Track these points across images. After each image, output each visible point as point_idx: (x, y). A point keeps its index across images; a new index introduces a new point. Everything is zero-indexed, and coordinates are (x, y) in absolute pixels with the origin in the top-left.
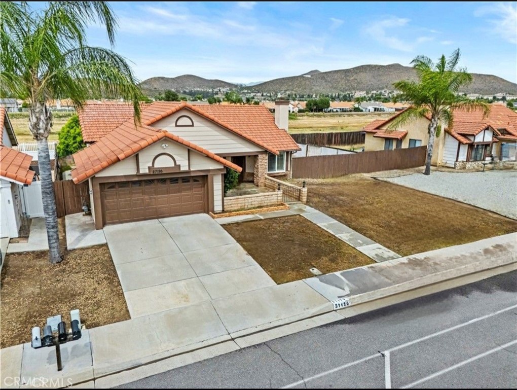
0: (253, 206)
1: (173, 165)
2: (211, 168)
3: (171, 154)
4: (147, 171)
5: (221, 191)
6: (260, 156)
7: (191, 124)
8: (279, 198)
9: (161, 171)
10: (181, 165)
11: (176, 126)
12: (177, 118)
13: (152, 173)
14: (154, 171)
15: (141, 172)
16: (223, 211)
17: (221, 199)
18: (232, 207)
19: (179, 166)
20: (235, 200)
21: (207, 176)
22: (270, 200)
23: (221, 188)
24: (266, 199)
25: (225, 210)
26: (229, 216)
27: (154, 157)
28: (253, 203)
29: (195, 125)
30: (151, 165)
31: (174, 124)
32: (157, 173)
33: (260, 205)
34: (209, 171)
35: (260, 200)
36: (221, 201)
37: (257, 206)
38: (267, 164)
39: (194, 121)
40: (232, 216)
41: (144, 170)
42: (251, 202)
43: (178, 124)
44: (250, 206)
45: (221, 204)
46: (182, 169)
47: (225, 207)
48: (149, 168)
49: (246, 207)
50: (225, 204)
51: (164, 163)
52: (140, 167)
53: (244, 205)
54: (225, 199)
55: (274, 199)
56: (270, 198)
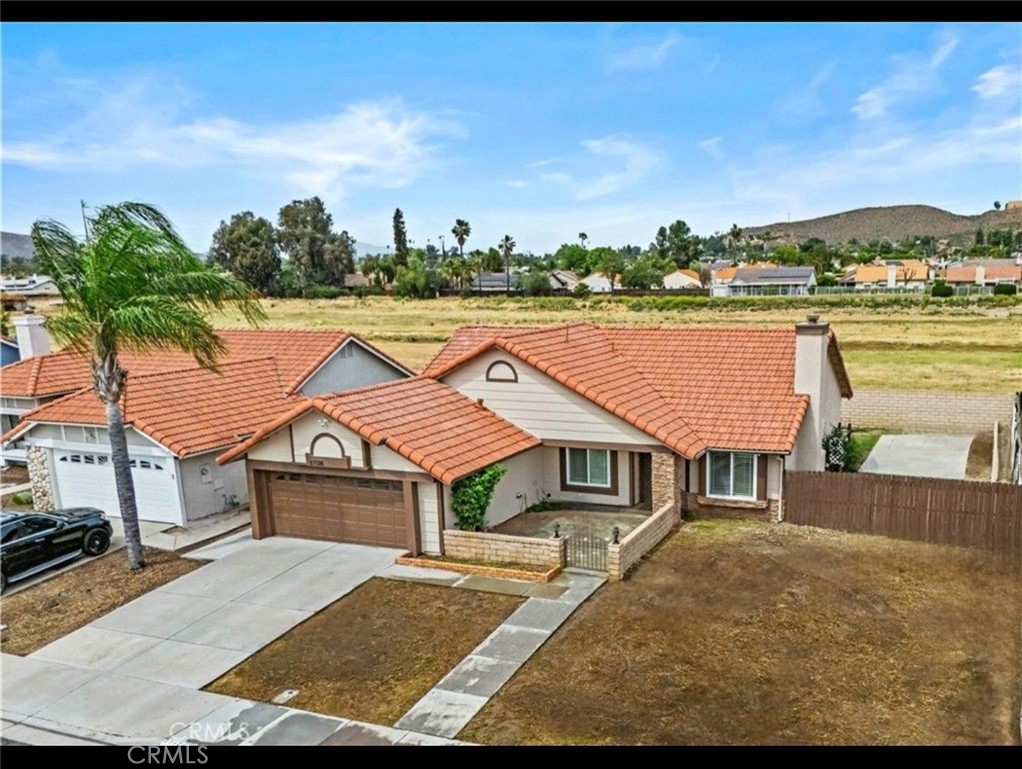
0: (500, 559)
1: (340, 456)
2: (407, 469)
3: (337, 436)
4: (303, 460)
5: (437, 515)
6: (656, 457)
7: (513, 377)
8: (553, 555)
9: (321, 463)
10: (352, 458)
11: (488, 380)
12: (489, 365)
13: (309, 464)
14: (313, 462)
15: (297, 460)
16: (443, 556)
17: (437, 530)
18: (459, 551)
20: (463, 539)
21: (401, 482)
22: (535, 554)
23: (435, 511)
24: (527, 550)
25: (447, 553)
26: (423, 567)
27: (313, 438)
28: (499, 553)
29: (519, 380)
30: (309, 452)
31: (484, 377)
32: (316, 465)
33: (514, 560)
34: (403, 474)
35: (514, 549)
36: (437, 536)
37: (508, 560)
39: (517, 371)
40: (428, 567)
41: (300, 457)
42: (497, 550)
43: (491, 377)
44: (494, 558)
45: (438, 541)
46: (354, 464)
47: (446, 548)
48: (307, 454)
49: (486, 557)
50: (445, 542)
51: (327, 450)
52: (295, 453)
53: (481, 552)
54: (445, 532)
55: (543, 554)
56: (536, 551)
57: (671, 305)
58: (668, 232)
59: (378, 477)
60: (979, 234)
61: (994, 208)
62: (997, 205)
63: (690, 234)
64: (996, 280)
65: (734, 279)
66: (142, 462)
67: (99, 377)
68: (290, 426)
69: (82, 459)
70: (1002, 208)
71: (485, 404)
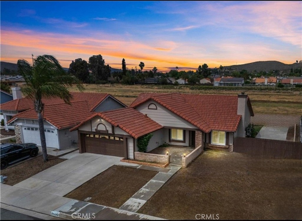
0: (151, 161)
1: (105, 130)
2: (125, 134)
3: (104, 124)
5: (133, 147)
6: (197, 132)
7: (156, 108)
8: (166, 160)
9: (100, 132)
11: (149, 109)
12: (149, 104)
13: (96, 132)
15: (93, 131)
17: (133, 152)
18: (139, 158)
19: (108, 131)
20: (140, 155)
24: (159, 158)
25: (135, 159)
27: (97, 124)
29: (158, 109)
31: (147, 107)
33: (155, 161)
34: (123, 135)
35: (155, 158)
37: (153, 161)
39: (157, 106)
42: (150, 158)
44: (149, 160)
45: (133, 155)
47: (135, 157)
48: (96, 129)
49: (147, 160)
50: (135, 155)
52: (92, 129)
53: (145, 158)
54: (135, 152)
55: (163, 159)
56: (161, 159)
57: (202, 88)
58: (202, 67)
60: (292, 70)
61: (296, 62)
62: (297, 61)
63: (208, 68)
64: (296, 83)
65: (220, 81)
66: (48, 130)
67: (36, 105)
68: (91, 121)
69: (30, 129)
70: (299, 62)
71: (147, 116)
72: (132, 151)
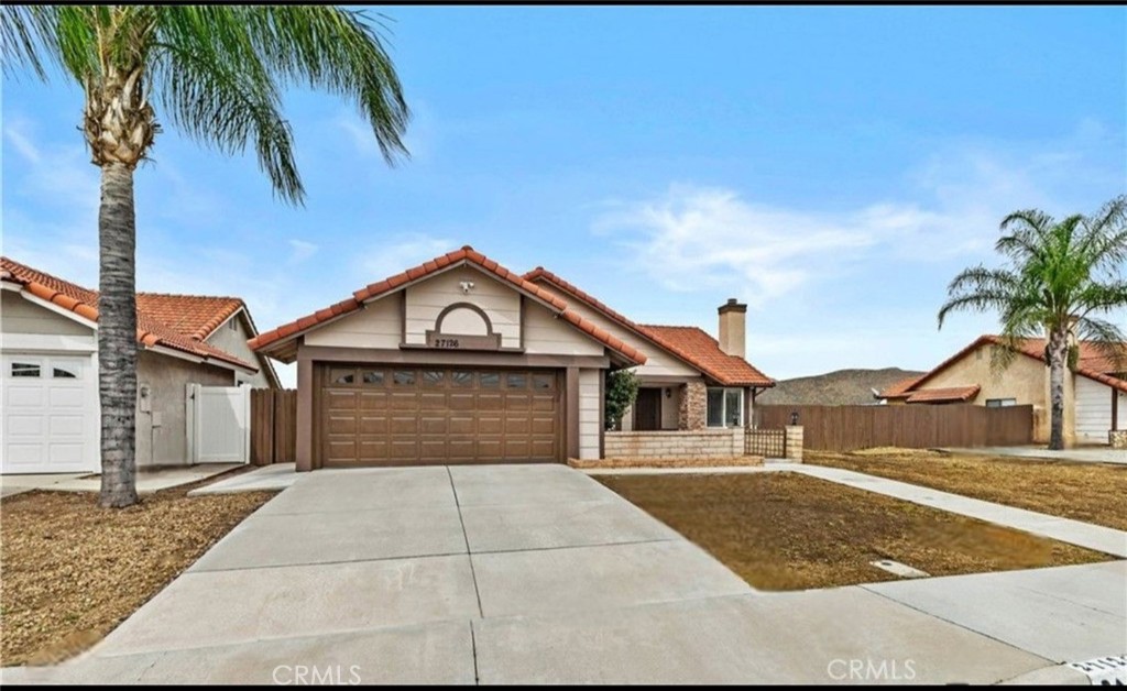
1: (485, 333)
2: (576, 353)
3: (482, 307)
4: (421, 341)
5: (598, 413)
6: (690, 387)
9: (456, 343)
10: (503, 336)
13: (433, 346)
14: (438, 341)
15: (411, 340)
17: (597, 432)
18: (623, 454)
19: (499, 336)
20: (630, 439)
21: (564, 370)
22: (714, 447)
23: (597, 407)
24: (705, 443)
25: (608, 459)
26: (615, 467)
27: (441, 310)
28: (673, 450)
30: (432, 327)
32: (445, 346)
34: (571, 358)
35: (690, 444)
36: (597, 438)
38: (705, 403)
41: (416, 337)
42: (671, 447)
45: (597, 444)
46: (506, 344)
47: (607, 452)
48: (428, 333)
50: (607, 445)
51: (463, 325)
52: (408, 331)
54: (607, 433)
55: (723, 446)
56: (716, 443)
59: (531, 363)
68: (403, 293)
72: (596, 429)
